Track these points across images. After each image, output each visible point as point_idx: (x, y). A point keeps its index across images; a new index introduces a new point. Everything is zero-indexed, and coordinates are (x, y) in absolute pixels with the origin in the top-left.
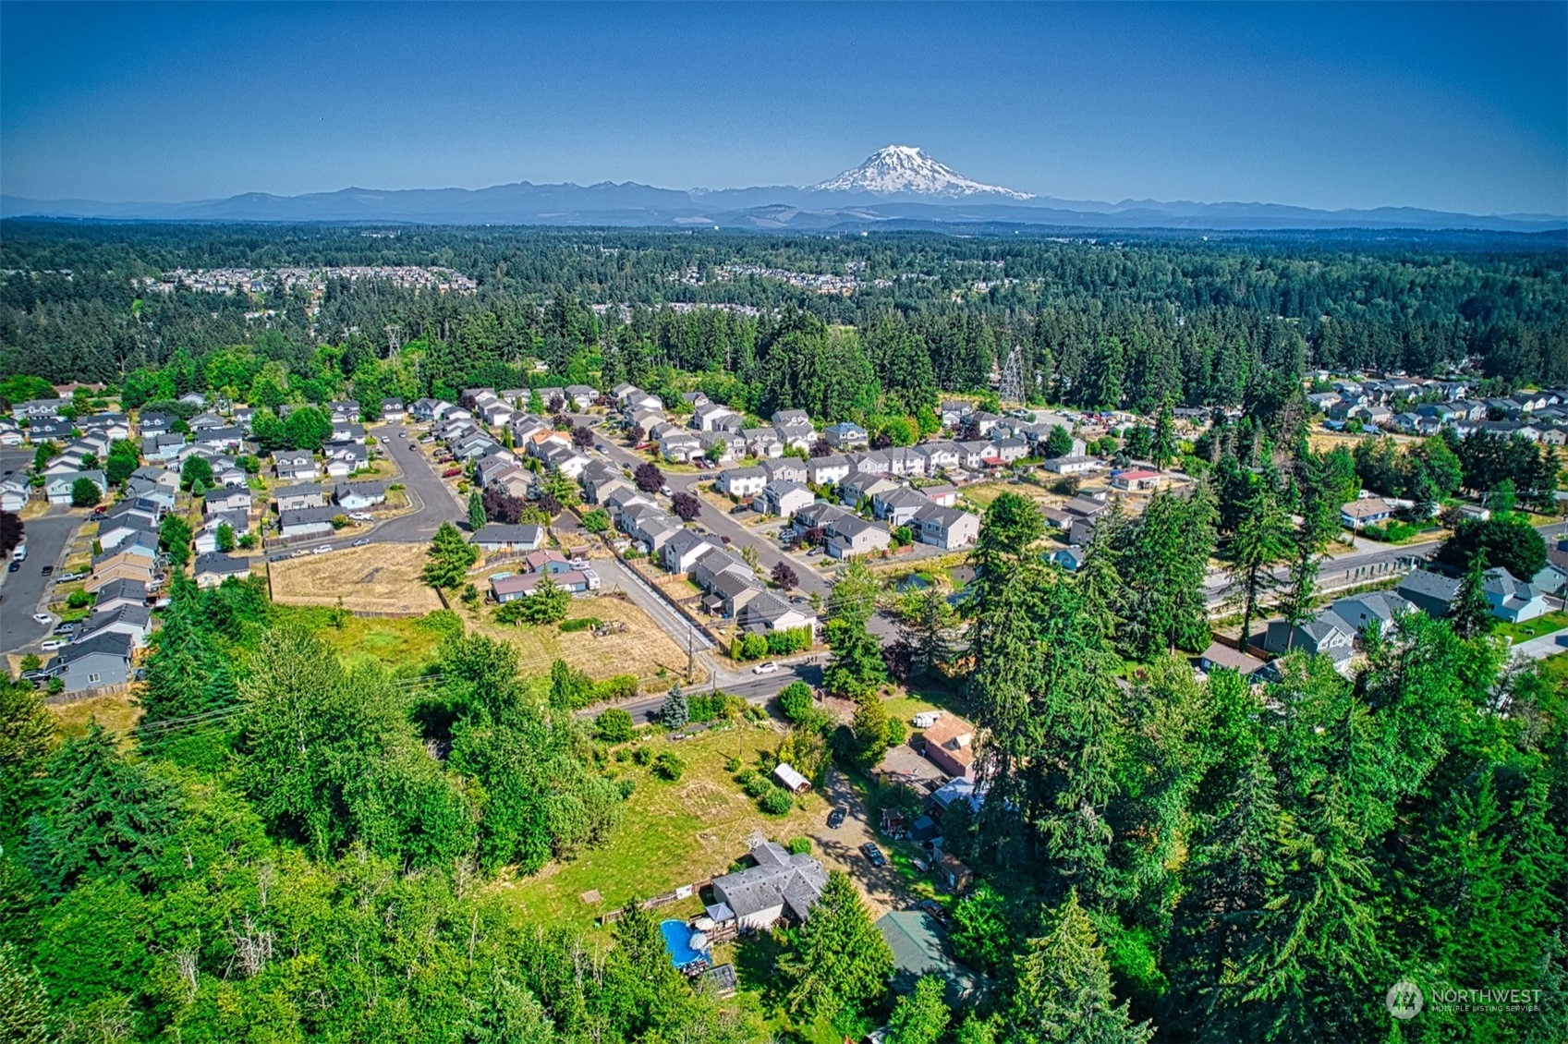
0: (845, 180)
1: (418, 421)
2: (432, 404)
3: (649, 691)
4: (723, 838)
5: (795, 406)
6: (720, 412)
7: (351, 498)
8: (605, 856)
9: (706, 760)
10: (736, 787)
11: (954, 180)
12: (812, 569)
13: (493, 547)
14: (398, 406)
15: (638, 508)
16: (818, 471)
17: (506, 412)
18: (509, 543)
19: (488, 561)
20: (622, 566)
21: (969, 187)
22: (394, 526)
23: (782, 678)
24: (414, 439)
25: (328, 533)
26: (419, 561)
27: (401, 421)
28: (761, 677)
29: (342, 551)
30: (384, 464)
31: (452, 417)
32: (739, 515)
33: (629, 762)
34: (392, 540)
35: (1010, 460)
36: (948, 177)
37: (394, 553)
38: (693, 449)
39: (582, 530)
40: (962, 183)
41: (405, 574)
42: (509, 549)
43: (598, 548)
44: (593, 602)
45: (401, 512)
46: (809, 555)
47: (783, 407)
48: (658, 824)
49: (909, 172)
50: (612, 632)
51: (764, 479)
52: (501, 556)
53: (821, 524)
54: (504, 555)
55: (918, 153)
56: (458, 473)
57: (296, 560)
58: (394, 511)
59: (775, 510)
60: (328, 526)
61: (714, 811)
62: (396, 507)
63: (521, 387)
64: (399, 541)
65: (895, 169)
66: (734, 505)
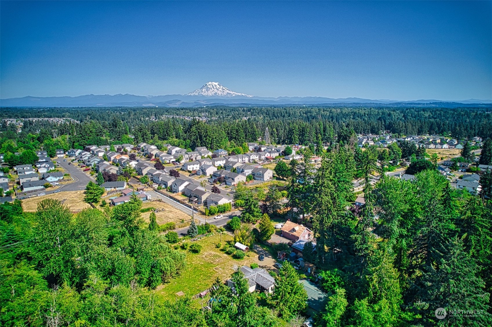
0: (196, 92)
1: (70, 157)
2: (75, 150)
3: (180, 227)
4: (224, 269)
5: (201, 146)
6: (177, 149)
7: (50, 178)
8: (181, 280)
9: (207, 245)
10: (221, 252)
11: (229, 92)
12: (223, 189)
13: (109, 190)
14: (62, 152)
15: (159, 174)
16: (216, 162)
17: (103, 152)
18: (115, 188)
19: (108, 194)
20: (157, 193)
21: (234, 94)
22: (68, 187)
23: (225, 219)
24: (70, 162)
25: (42, 189)
26: (81, 196)
27: (64, 157)
28: (218, 220)
29: (49, 195)
30: (60, 169)
31: (83, 154)
32: (192, 176)
33: (180, 249)
34: (69, 190)
35: (274, 157)
36: (227, 91)
37: (70, 194)
38: (171, 159)
39: (140, 183)
40: (232, 93)
41: (76, 200)
42: (115, 190)
43: (147, 188)
44: (150, 203)
45: (70, 182)
46: (220, 185)
47: (198, 146)
48: (198, 267)
49: (215, 90)
50: (160, 211)
51: (199, 165)
52: (112, 192)
53: (222, 176)
54: (114, 191)
55: (218, 84)
56: (89, 170)
57: (31, 199)
58: (68, 182)
59: (204, 174)
60: (42, 187)
61: (217, 260)
62: (68, 180)
63: (106, 145)
64: (72, 190)
65: (211, 89)
66: (190, 174)
